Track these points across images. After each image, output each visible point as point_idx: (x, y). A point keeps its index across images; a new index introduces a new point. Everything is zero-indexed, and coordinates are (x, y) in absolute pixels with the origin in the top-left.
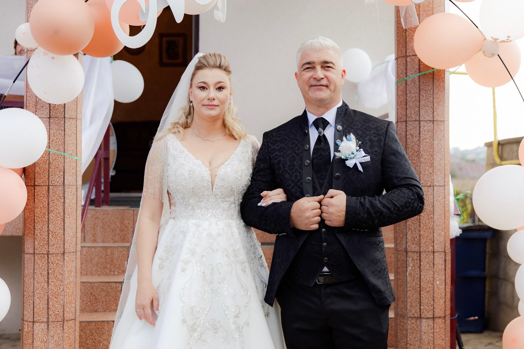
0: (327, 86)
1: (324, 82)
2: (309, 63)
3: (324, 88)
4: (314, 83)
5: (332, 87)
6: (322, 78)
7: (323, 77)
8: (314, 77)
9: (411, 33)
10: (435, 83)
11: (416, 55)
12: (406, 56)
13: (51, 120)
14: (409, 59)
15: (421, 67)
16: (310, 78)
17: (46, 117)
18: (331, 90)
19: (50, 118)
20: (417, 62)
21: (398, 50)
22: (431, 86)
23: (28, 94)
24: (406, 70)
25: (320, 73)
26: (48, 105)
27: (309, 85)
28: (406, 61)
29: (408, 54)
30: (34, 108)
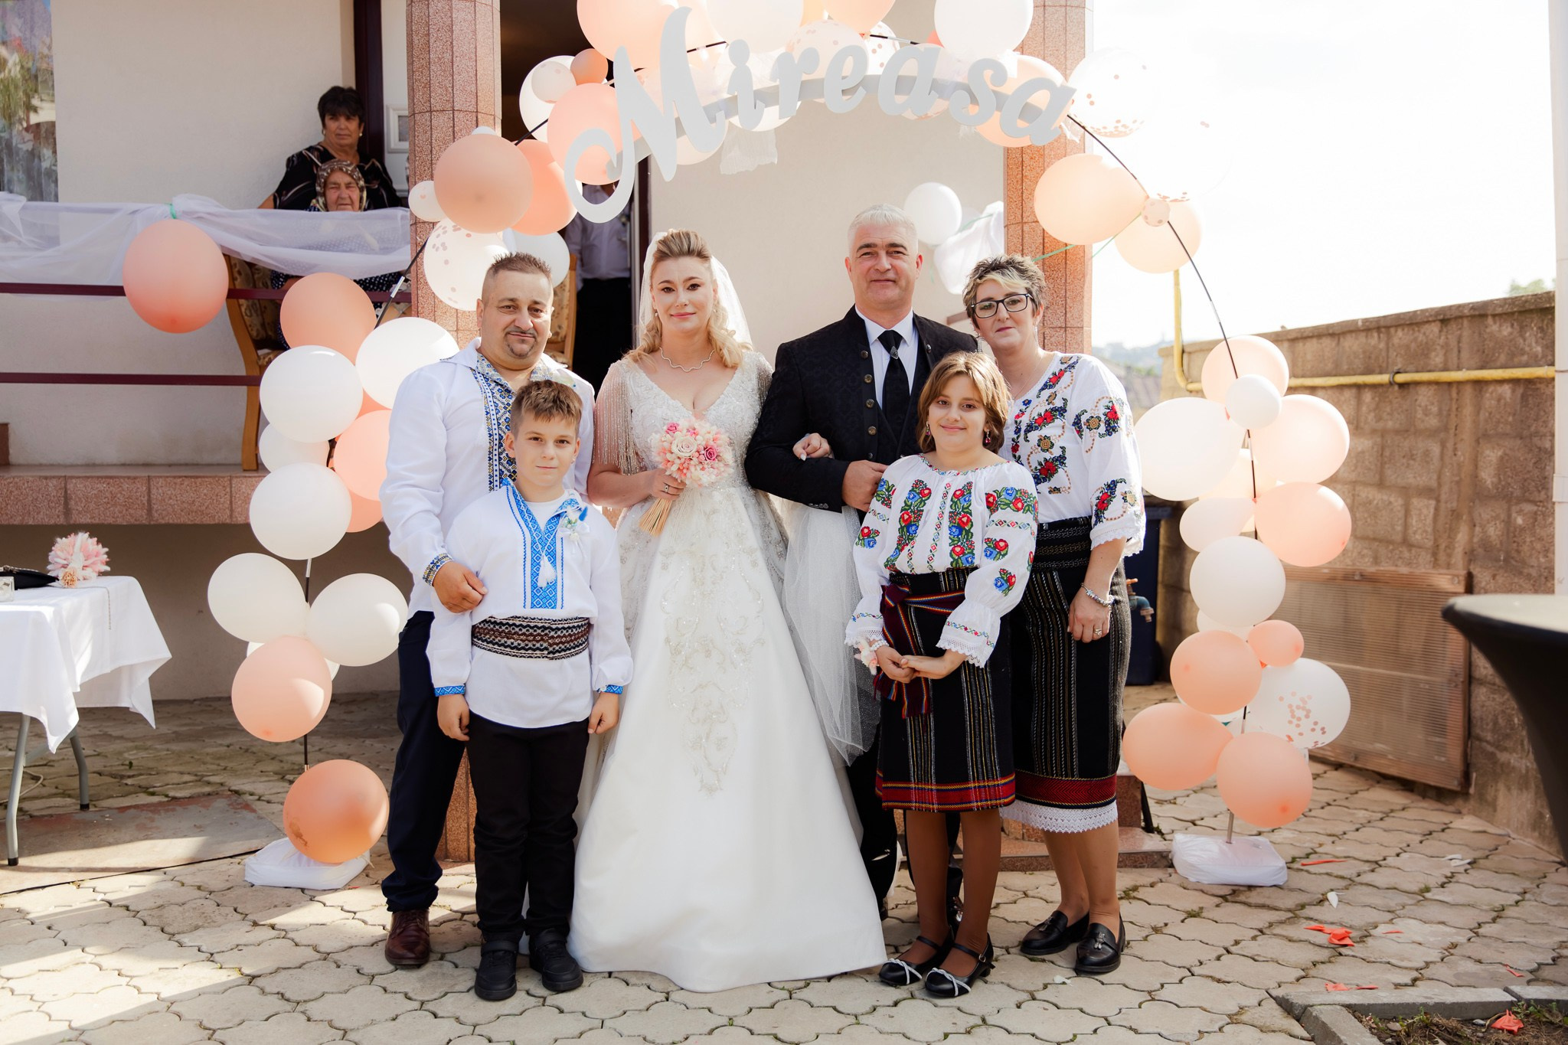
0: (894, 281)
1: (891, 275)
2: (868, 246)
3: (890, 283)
4: (876, 277)
5: (903, 283)
6: (889, 270)
7: (890, 267)
8: (876, 267)
9: (1030, 185)
10: (1068, 266)
11: (1037, 222)
12: (1023, 223)
13: (460, 335)
14: (1026, 228)
15: (1046, 241)
16: (869, 269)
17: (451, 329)
18: (900, 288)
19: (457, 330)
20: (1040, 232)
21: (1008, 213)
22: (1063, 271)
23: (419, 292)
24: (1022, 245)
25: (885, 262)
26: (454, 311)
27: (869, 280)
28: (1022, 231)
29: (1025, 220)
30: (432, 315)
